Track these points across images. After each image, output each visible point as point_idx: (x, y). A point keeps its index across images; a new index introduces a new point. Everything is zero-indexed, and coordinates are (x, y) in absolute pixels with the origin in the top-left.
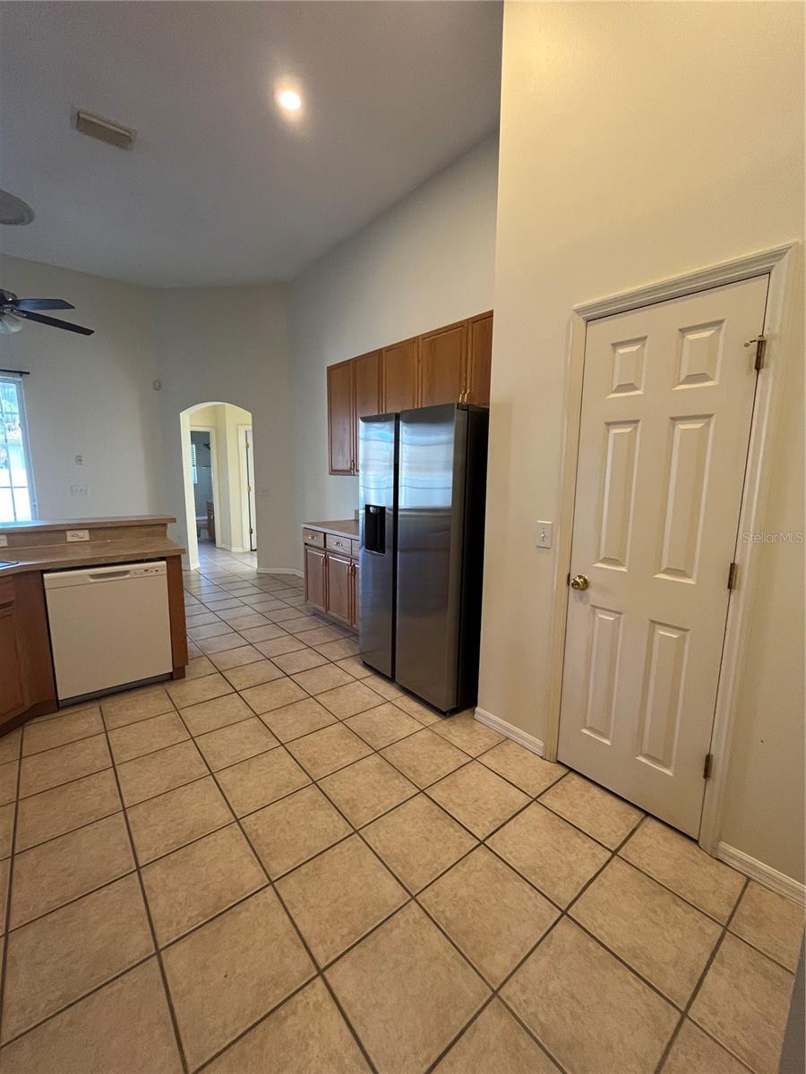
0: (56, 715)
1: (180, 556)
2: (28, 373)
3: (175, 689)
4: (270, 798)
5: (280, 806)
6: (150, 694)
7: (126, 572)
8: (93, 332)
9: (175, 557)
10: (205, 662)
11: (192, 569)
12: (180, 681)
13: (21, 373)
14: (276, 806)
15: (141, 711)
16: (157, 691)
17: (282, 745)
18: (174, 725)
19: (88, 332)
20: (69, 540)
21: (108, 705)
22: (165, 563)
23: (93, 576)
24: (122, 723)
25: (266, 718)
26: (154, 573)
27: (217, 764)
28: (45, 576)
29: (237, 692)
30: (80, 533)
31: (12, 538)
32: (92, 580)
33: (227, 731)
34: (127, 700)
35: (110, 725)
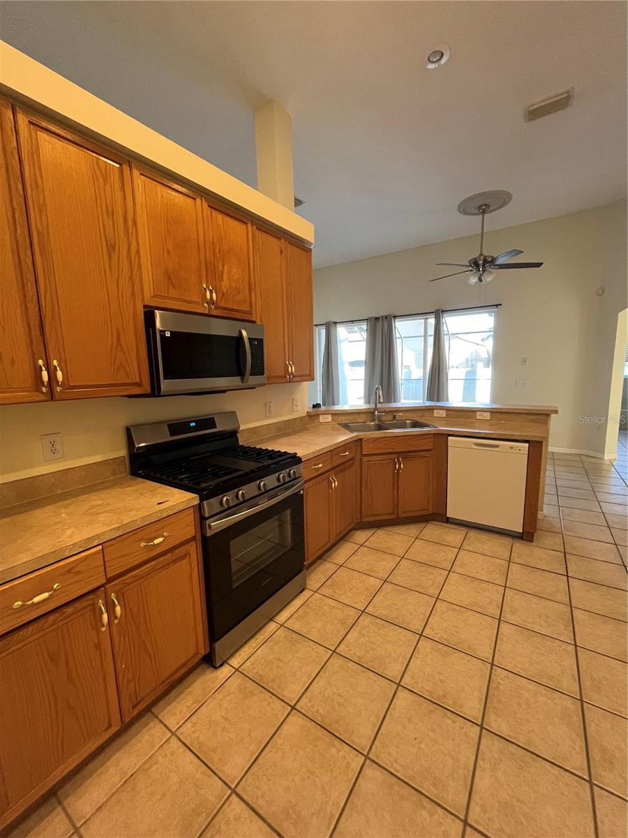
0: (444, 525)
1: (542, 442)
2: (501, 305)
3: (520, 547)
4: (528, 674)
5: (532, 686)
6: (500, 541)
7: (497, 446)
8: (542, 264)
9: (538, 442)
10: (558, 540)
11: (605, 458)
12: (528, 543)
13: (497, 305)
14: (528, 683)
15: (486, 548)
16: (507, 541)
17: (575, 645)
18: (500, 570)
19: (538, 265)
20: (477, 418)
21: (473, 534)
22: (527, 445)
23: (476, 444)
24: (471, 549)
25: (577, 614)
26: (517, 451)
27: (508, 616)
28: (449, 438)
29: (568, 576)
30: (485, 414)
31: (449, 412)
32: (474, 447)
33: (535, 600)
34: (484, 537)
35: (465, 546)
